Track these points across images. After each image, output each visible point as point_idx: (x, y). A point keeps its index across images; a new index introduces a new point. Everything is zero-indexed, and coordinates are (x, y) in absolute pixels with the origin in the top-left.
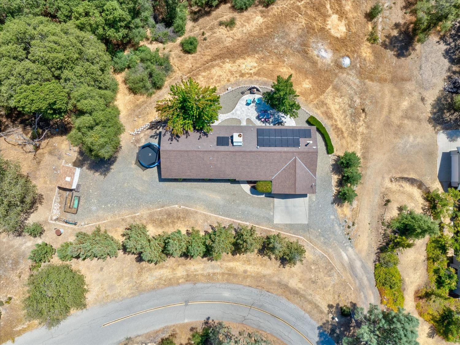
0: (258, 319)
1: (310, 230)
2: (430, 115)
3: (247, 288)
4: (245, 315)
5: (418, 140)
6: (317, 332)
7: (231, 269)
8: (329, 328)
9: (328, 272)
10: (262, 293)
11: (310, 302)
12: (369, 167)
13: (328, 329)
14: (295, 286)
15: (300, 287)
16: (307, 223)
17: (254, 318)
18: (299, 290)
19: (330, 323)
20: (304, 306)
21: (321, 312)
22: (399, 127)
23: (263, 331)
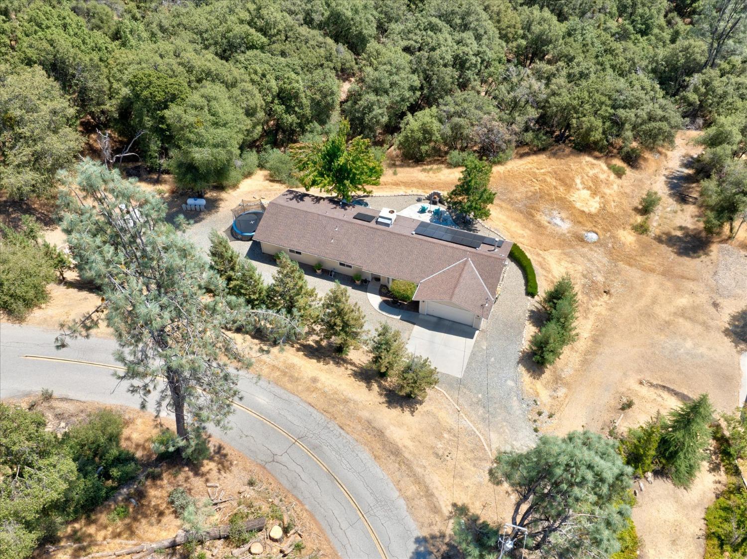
0: (298, 469)
1: (461, 389)
2: (727, 326)
3: (305, 405)
4: (276, 450)
5: (702, 350)
6: (412, 547)
7: (293, 366)
8: (442, 550)
9: (476, 459)
10: (329, 426)
11: (418, 481)
12: (601, 354)
13: (438, 551)
14: (398, 440)
15: (406, 444)
16: (460, 377)
17: (292, 466)
18: (404, 449)
19: (447, 540)
20: (402, 482)
21: (436, 510)
22: (668, 323)
23: (298, 500)
